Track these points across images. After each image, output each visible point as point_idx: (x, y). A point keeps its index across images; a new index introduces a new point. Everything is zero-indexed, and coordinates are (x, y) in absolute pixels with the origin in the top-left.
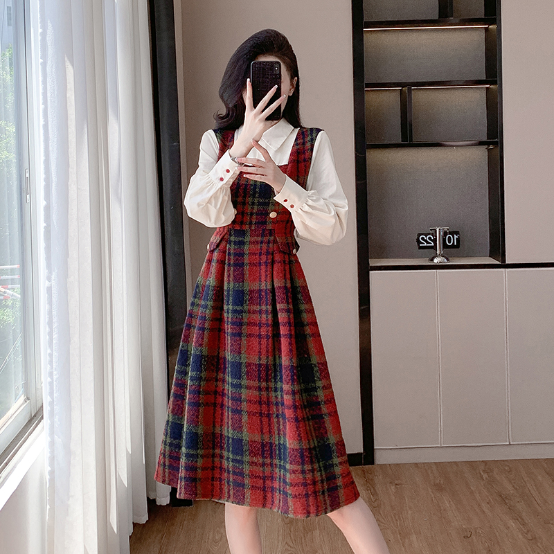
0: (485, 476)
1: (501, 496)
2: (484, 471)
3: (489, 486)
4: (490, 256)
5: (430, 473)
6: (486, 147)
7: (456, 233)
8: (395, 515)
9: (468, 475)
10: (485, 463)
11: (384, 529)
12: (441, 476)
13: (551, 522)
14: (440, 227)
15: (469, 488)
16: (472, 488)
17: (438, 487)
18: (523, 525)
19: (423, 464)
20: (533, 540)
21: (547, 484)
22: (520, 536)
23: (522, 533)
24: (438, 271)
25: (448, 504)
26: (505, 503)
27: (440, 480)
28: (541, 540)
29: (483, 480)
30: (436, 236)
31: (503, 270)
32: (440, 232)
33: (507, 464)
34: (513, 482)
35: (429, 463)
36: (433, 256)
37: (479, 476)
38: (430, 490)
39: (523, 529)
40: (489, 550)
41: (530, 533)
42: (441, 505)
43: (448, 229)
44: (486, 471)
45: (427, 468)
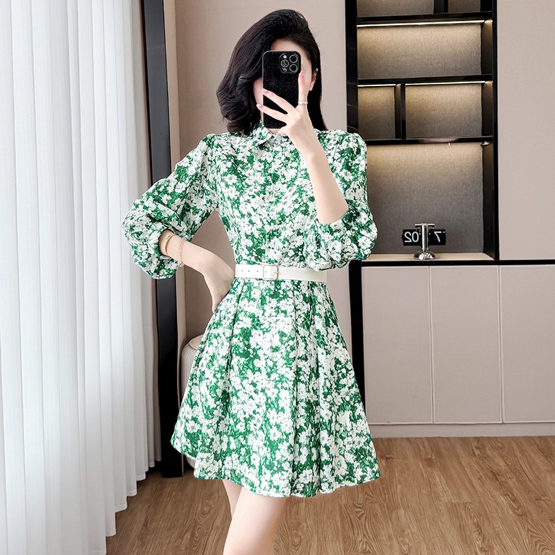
0: (477, 452)
1: (492, 472)
2: (477, 448)
3: (481, 461)
4: (484, 252)
5: (421, 447)
6: (481, 143)
7: (442, 231)
8: (384, 489)
9: (460, 451)
10: (478, 439)
11: (372, 502)
12: (432, 451)
13: (543, 498)
14: (425, 224)
15: (460, 464)
16: (464, 464)
17: (429, 462)
18: (514, 501)
19: (416, 438)
20: (523, 515)
21: (540, 461)
22: (510, 512)
23: (513, 509)
24: (431, 267)
25: (438, 478)
26: (496, 479)
27: (432, 455)
28: (532, 516)
29: (475, 455)
30: (421, 233)
31: (497, 266)
32: (425, 229)
33: (500, 440)
34: (505, 458)
35: (421, 438)
36: (419, 252)
37: (471, 451)
38: (420, 464)
39: (514, 505)
40: (478, 525)
41: (520, 509)
42: (430, 479)
43: (433, 226)
44: (479, 447)
45: (418, 442)
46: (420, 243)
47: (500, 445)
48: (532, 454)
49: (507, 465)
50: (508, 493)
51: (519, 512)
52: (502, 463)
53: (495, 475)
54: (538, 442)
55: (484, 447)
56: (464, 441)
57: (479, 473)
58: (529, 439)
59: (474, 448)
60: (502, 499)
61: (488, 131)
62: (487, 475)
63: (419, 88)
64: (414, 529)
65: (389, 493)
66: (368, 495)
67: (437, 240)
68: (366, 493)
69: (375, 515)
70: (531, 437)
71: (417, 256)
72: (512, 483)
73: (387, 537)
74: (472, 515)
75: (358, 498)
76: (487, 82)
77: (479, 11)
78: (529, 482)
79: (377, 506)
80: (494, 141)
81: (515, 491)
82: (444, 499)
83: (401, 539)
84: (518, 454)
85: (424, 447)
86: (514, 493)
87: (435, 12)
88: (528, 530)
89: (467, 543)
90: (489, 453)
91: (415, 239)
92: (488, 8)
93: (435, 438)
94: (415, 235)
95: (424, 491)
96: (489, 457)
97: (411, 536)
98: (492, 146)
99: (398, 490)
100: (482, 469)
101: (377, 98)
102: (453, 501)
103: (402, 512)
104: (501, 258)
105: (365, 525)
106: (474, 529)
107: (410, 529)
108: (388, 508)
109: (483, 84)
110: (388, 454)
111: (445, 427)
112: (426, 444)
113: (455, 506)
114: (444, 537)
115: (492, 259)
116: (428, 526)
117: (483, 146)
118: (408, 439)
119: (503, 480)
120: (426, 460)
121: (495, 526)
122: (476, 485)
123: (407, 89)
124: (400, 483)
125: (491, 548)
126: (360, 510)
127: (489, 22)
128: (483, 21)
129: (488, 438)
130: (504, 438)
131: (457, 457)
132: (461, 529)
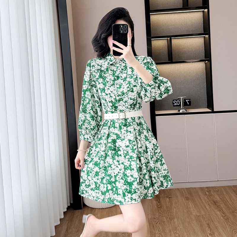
1: (214, 201)
3: (209, 197)
4: (208, 108)
5: (184, 192)
6: (205, 62)
7: (189, 100)
8: (168, 210)
9: (200, 193)
10: (207, 188)
11: (162, 217)
12: (188, 193)
13: (235, 212)
14: (182, 97)
15: (200, 198)
16: (202, 198)
17: (187, 199)
18: (223, 213)
19: (181, 188)
20: (227, 219)
21: (233, 196)
22: (222, 218)
23: (223, 216)
24: (185, 115)
25: (191, 205)
26: (216, 204)
27: (188, 195)
28: (231, 219)
29: (206, 194)
30: (181, 101)
31: (213, 114)
32: (182, 99)
33: (217, 188)
34: (219, 195)
35: (183, 188)
36: (179, 109)
37: (205, 193)
38: (183, 200)
39: (223, 215)
40: (208, 224)
41: (226, 217)
42: (188, 205)
43: (186, 98)
44: (208, 191)
45: (182, 190)
46: (180, 105)
47: (217, 190)
48: (231, 193)
49: (220, 198)
50: (221, 210)
51: (226, 218)
52: (218, 198)
53: (215, 203)
54: (233, 188)
55: (210, 191)
56: (202, 189)
57: (208, 202)
58: (229, 187)
59: (206, 192)
60: (218, 213)
61: (207, 57)
62: (212, 203)
63: (177, 39)
64: (181, 227)
65: (170, 212)
66: (161, 213)
67: (188, 104)
68: (160, 213)
69: (164, 222)
70: (230, 186)
71: (179, 111)
72: (222, 206)
73: (169, 231)
74: (206, 220)
75: (156, 215)
76: (206, 36)
77: (202, 6)
78: (230, 205)
79: (165, 218)
80: (210, 61)
81: (224, 209)
82: (194, 214)
83: (175, 231)
84: (225, 193)
85: (185, 192)
86: (223, 210)
87: (183, 7)
88: (229, 225)
89: (204, 232)
90: (213, 194)
91: (178, 103)
92: (205, 4)
93: (189, 188)
94: (178, 102)
95: (185, 211)
96: (212, 195)
97: (180, 230)
98: (209, 63)
99: (174, 211)
100: (210, 201)
101: (160, 44)
102: (198, 215)
103: (176, 220)
104: (215, 110)
105: (159, 226)
106: (206, 226)
107: (180, 227)
108: (170, 218)
109: (204, 37)
110: (170, 196)
111: (194, 183)
112: (186, 191)
113: (199, 217)
114: (194, 229)
115: (211, 111)
116: (187, 225)
117: (205, 63)
118: (178, 189)
119: (219, 204)
120: (186, 198)
121: (216, 224)
122: (207, 207)
123: (172, 40)
124: (175, 208)
125: (214, 233)
126: (157, 220)
127: (206, 10)
128: (203, 10)
129: (212, 187)
130: (219, 187)
131: (199, 196)
132: (201, 226)
